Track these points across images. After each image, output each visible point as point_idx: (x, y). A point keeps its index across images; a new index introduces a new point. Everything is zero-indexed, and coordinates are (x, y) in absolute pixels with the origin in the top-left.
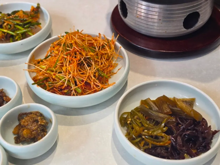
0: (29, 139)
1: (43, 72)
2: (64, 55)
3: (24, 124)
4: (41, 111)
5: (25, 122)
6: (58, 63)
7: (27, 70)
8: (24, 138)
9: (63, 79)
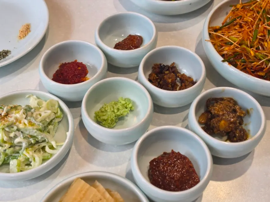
0: (225, 132)
1: (235, 45)
2: (265, 25)
3: (218, 113)
4: (235, 98)
5: (219, 110)
6: (259, 36)
7: (209, 41)
8: (219, 130)
9: (264, 58)
